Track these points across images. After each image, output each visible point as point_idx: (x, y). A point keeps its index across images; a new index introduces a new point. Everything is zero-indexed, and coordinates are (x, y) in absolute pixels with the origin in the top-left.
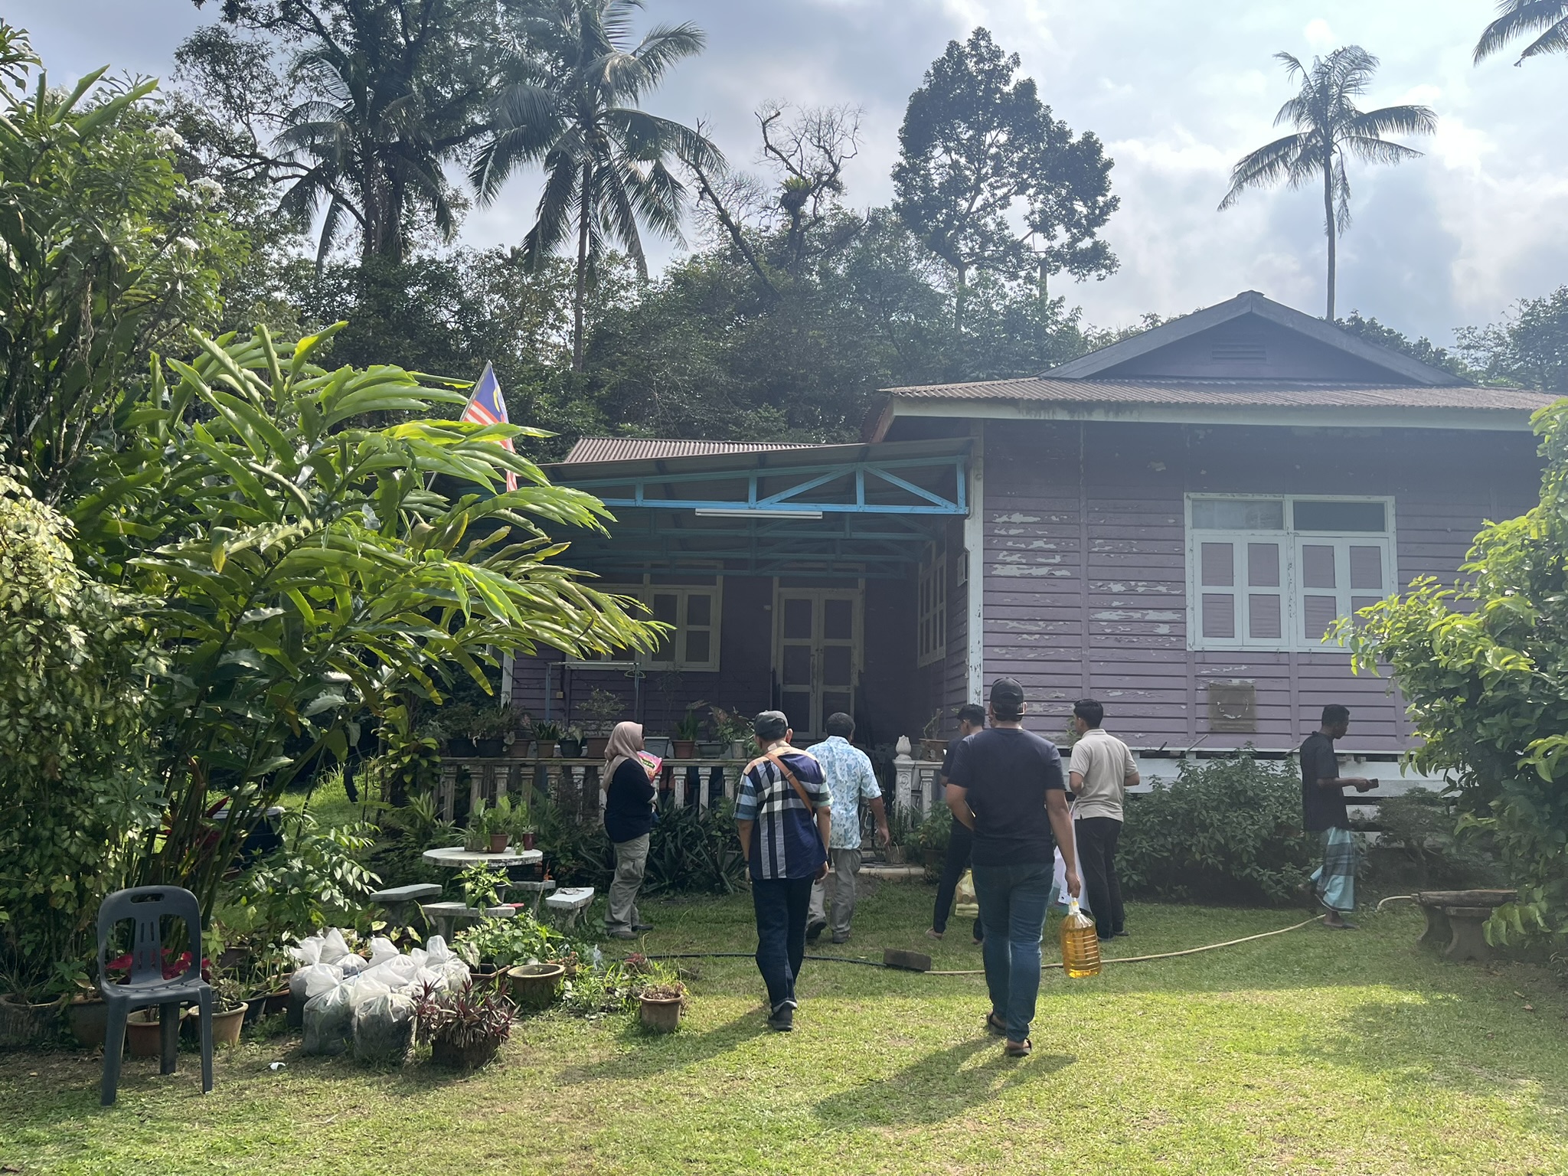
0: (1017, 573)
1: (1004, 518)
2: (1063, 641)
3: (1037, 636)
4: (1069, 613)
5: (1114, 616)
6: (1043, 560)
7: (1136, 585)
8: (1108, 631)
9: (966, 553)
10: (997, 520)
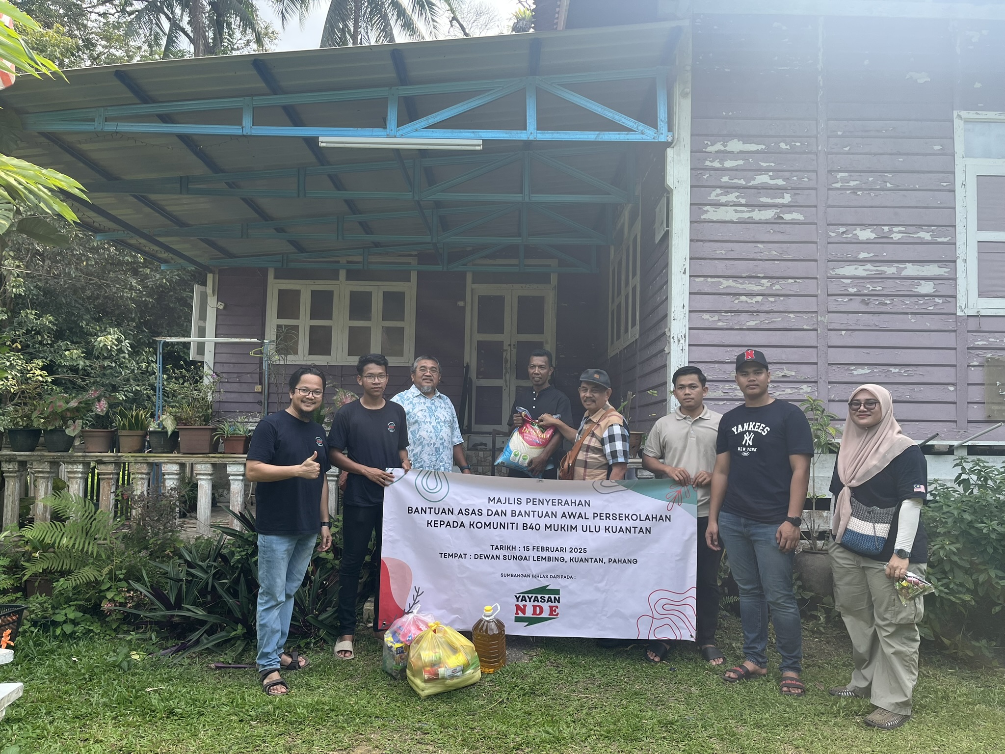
0: (734, 217)
1: (718, 146)
2: (793, 304)
3: (759, 298)
4: (800, 268)
5: (860, 271)
6: (769, 201)
7: (891, 231)
8: (852, 290)
9: (667, 193)
10: (709, 149)
